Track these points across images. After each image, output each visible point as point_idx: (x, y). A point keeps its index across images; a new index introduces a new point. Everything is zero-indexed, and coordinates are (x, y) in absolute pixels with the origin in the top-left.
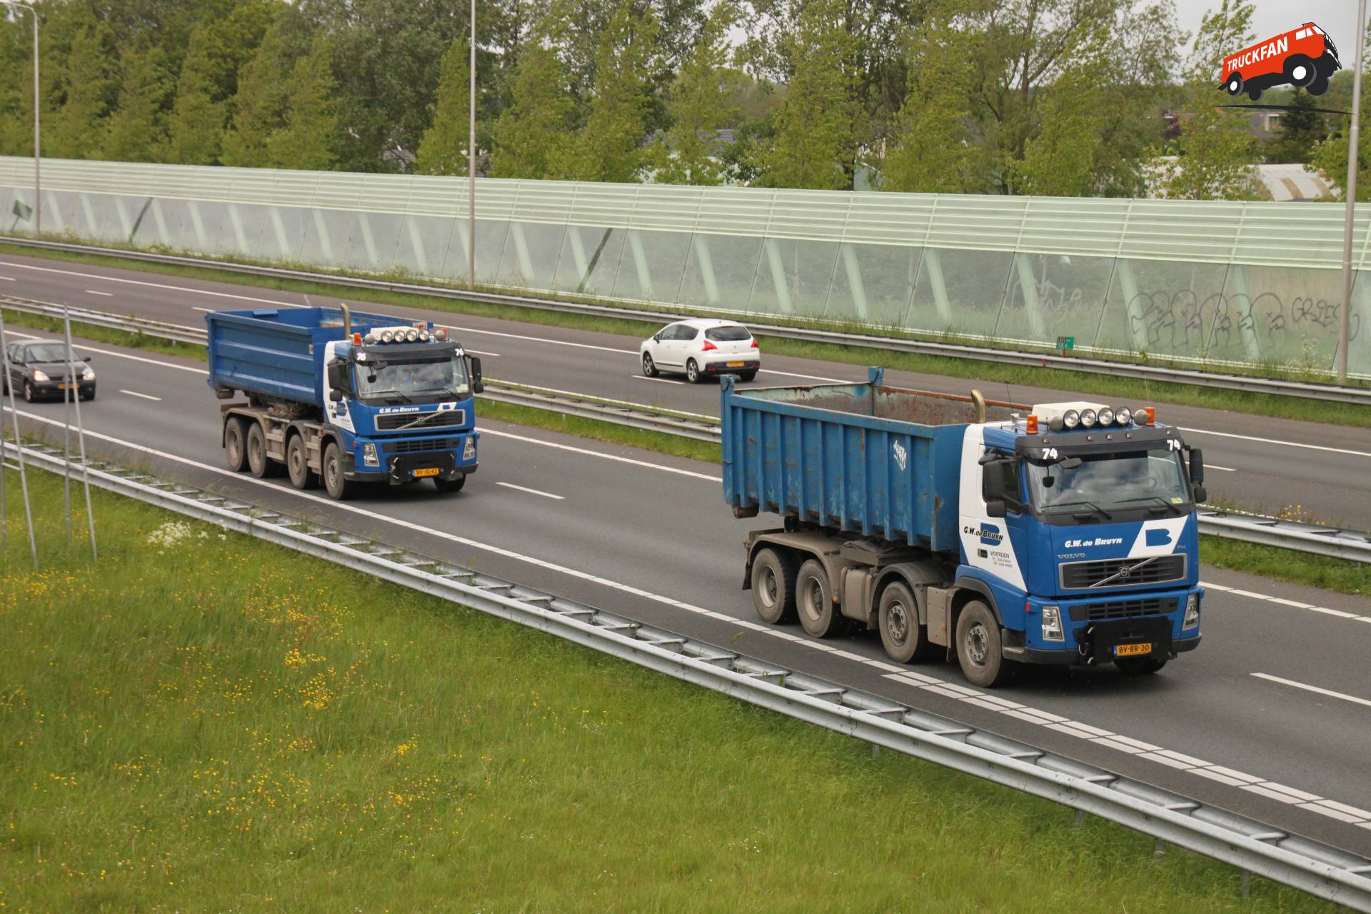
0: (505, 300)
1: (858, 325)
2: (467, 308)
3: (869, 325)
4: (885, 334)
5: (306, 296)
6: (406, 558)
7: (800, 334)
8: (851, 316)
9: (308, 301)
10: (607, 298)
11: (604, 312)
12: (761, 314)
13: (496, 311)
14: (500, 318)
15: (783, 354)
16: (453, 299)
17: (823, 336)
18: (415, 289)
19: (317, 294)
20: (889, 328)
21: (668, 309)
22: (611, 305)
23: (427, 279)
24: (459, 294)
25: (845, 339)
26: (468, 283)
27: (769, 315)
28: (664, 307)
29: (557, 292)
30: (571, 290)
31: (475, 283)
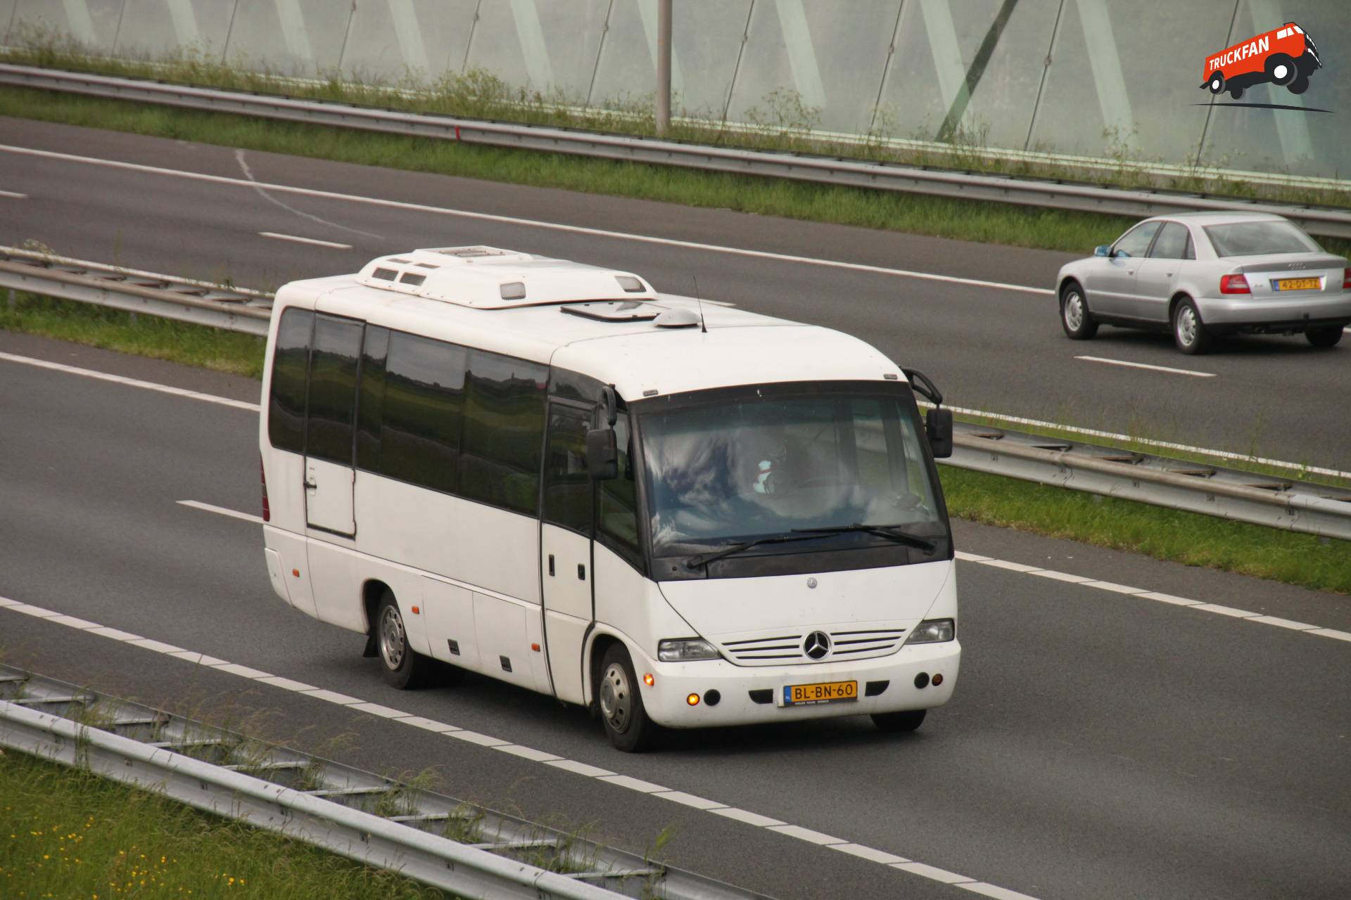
0: (749, 161)
2: (657, 184)
5: (240, 154)
9: (245, 167)
10: (1013, 155)
11: (1005, 189)
13: (729, 191)
14: (739, 208)
16: (618, 162)
18: (519, 136)
19: (266, 148)
21: (1174, 181)
22: (1024, 171)
23: (549, 109)
24: (630, 148)
26: (657, 118)
28: (1165, 176)
29: (885, 139)
30: (923, 136)
31: (672, 119)
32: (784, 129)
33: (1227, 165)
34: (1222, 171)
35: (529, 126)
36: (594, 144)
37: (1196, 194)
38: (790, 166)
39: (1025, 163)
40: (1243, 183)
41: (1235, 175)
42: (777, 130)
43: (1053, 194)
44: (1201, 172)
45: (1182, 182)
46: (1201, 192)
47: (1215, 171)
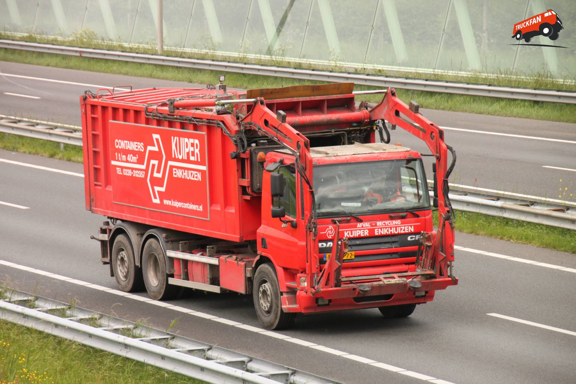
0: (194, 63)
1: (549, 80)
2: (158, 72)
3: (560, 80)
6: (103, 322)
7: (489, 91)
8: (541, 71)
10: (295, 60)
11: (293, 73)
13: (187, 75)
14: (191, 82)
15: (472, 112)
16: (143, 64)
17: (512, 93)
18: (105, 54)
19: (5, 60)
21: (356, 69)
22: (299, 66)
23: (116, 44)
24: (149, 59)
25: (536, 95)
26: (158, 48)
28: (353, 68)
29: (245, 55)
30: (260, 52)
31: (164, 47)
32: (207, 51)
33: (376, 63)
34: (374, 65)
35: (108, 50)
36: (134, 57)
37: (365, 74)
38: (210, 65)
39: (300, 63)
40: (382, 70)
41: (379, 67)
42: (204, 51)
43: (311, 75)
44: (366, 66)
45: (359, 70)
46: (367, 73)
47: (372, 65)
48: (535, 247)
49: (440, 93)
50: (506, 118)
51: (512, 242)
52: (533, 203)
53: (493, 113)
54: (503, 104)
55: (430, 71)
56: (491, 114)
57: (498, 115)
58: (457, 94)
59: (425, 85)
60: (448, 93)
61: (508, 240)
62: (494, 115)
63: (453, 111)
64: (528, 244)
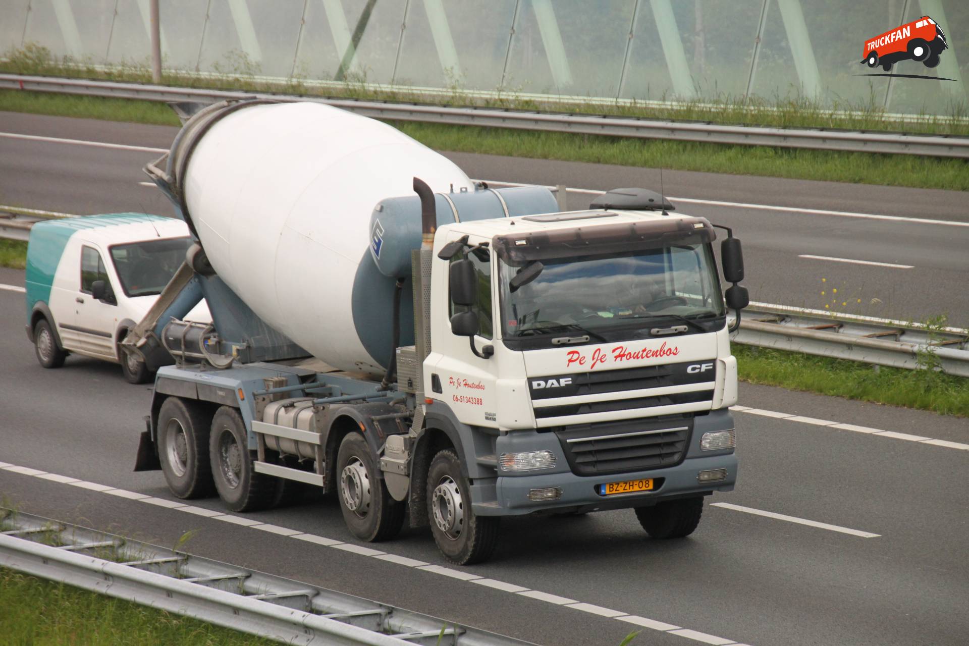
0: (215, 97)
1: (807, 112)
2: (155, 114)
3: (825, 113)
4: (854, 126)
6: (67, 536)
7: (709, 132)
8: (793, 97)
10: (385, 88)
11: (382, 110)
12: (641, 103)
15: (681, 168)
16: (129, 100)
17: (747, 135)
18: (65, 85)
20: (858, 115)
21: (487, 101)
22: (392, 98)
23: (82, 67)
24: (137, 91)
25: (785, 137)
26: (152, 70)
27: (654, 104)
28: (481, 98)
29: (301, 80)
30: (327, 77)
31: (163, 71)
32: (238, 76)
33: (521, 90)
34: (517, 94)
35: (69, 78)
36: (112, 89)
37: (501, 109)
39: (393, 93)
40: (531, 101)
41: (526, 96)
42: (232, 76)
43: (411, 112)
44: (504, 95)
45: (492, 102)
46: (505, 107)
47: (513, 94)
48: (789, 391)
49: (628, 138)
50: (738, 176)
51: (751, 384)
52: (783, 317)
53: (715, 170)
54: (732, 153)
55: (609, 101)
56: (713, 171)
57: (725, 172)
58: (656, 139)
59: (603, 125)
60: (640, 139)
61: (744, 381)
62: (718, 172)
63: (651, 167)
64: (776, 386)
